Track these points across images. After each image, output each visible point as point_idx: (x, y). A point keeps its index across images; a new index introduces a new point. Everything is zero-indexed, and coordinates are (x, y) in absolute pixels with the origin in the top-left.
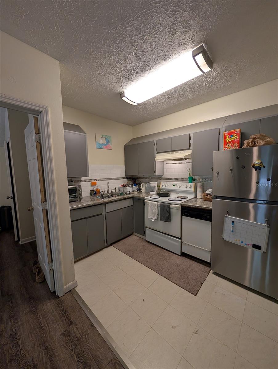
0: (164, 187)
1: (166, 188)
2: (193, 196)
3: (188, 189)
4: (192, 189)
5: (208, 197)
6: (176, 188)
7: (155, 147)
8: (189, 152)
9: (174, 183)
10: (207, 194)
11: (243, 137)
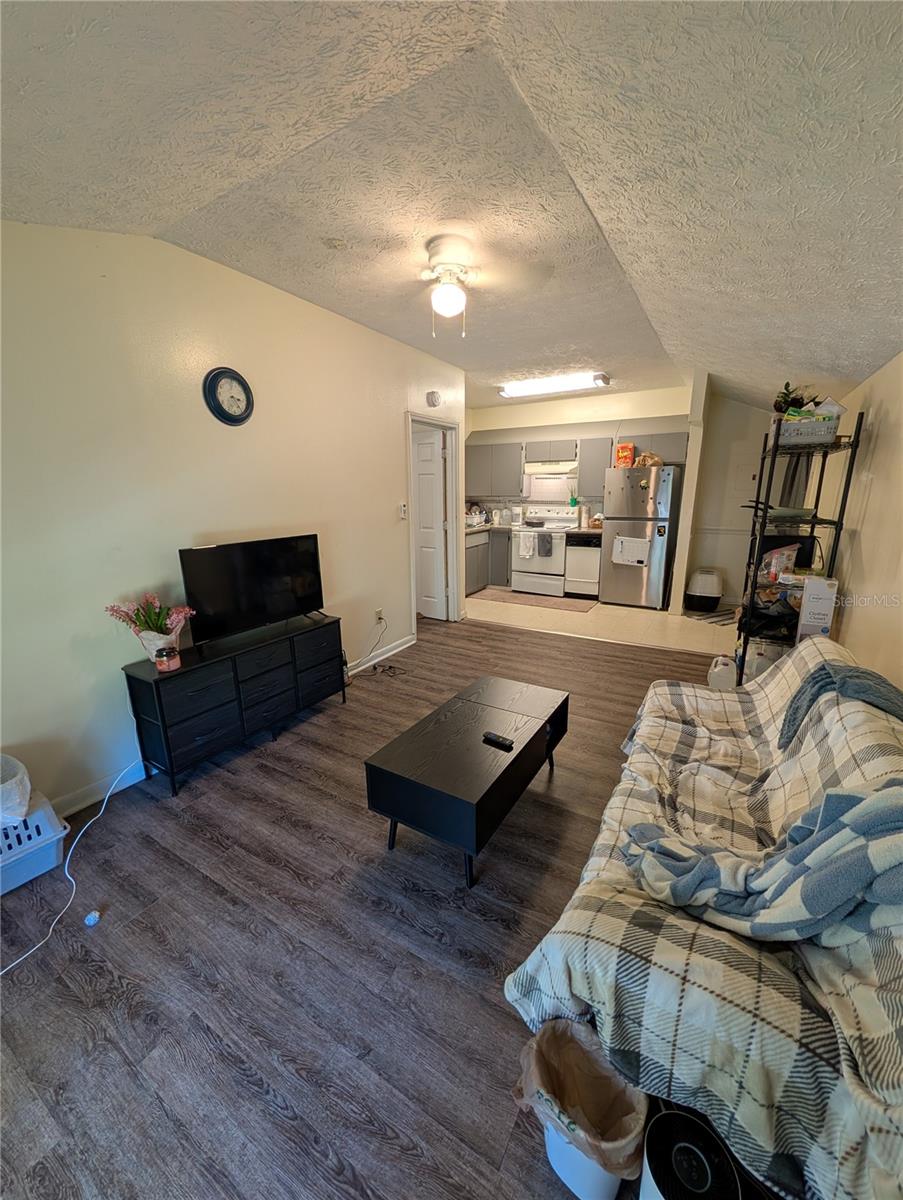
0: (533, 515)
1: (537, 515)
2: (577, 525)
3: (570, 515)
4: (576, 515)
5: (597, 523)
6: (552, 515)
7: (523, 452)
8: (574, 465)
9: (549, 508)
10: (596, 520)
11: (635, 452)
